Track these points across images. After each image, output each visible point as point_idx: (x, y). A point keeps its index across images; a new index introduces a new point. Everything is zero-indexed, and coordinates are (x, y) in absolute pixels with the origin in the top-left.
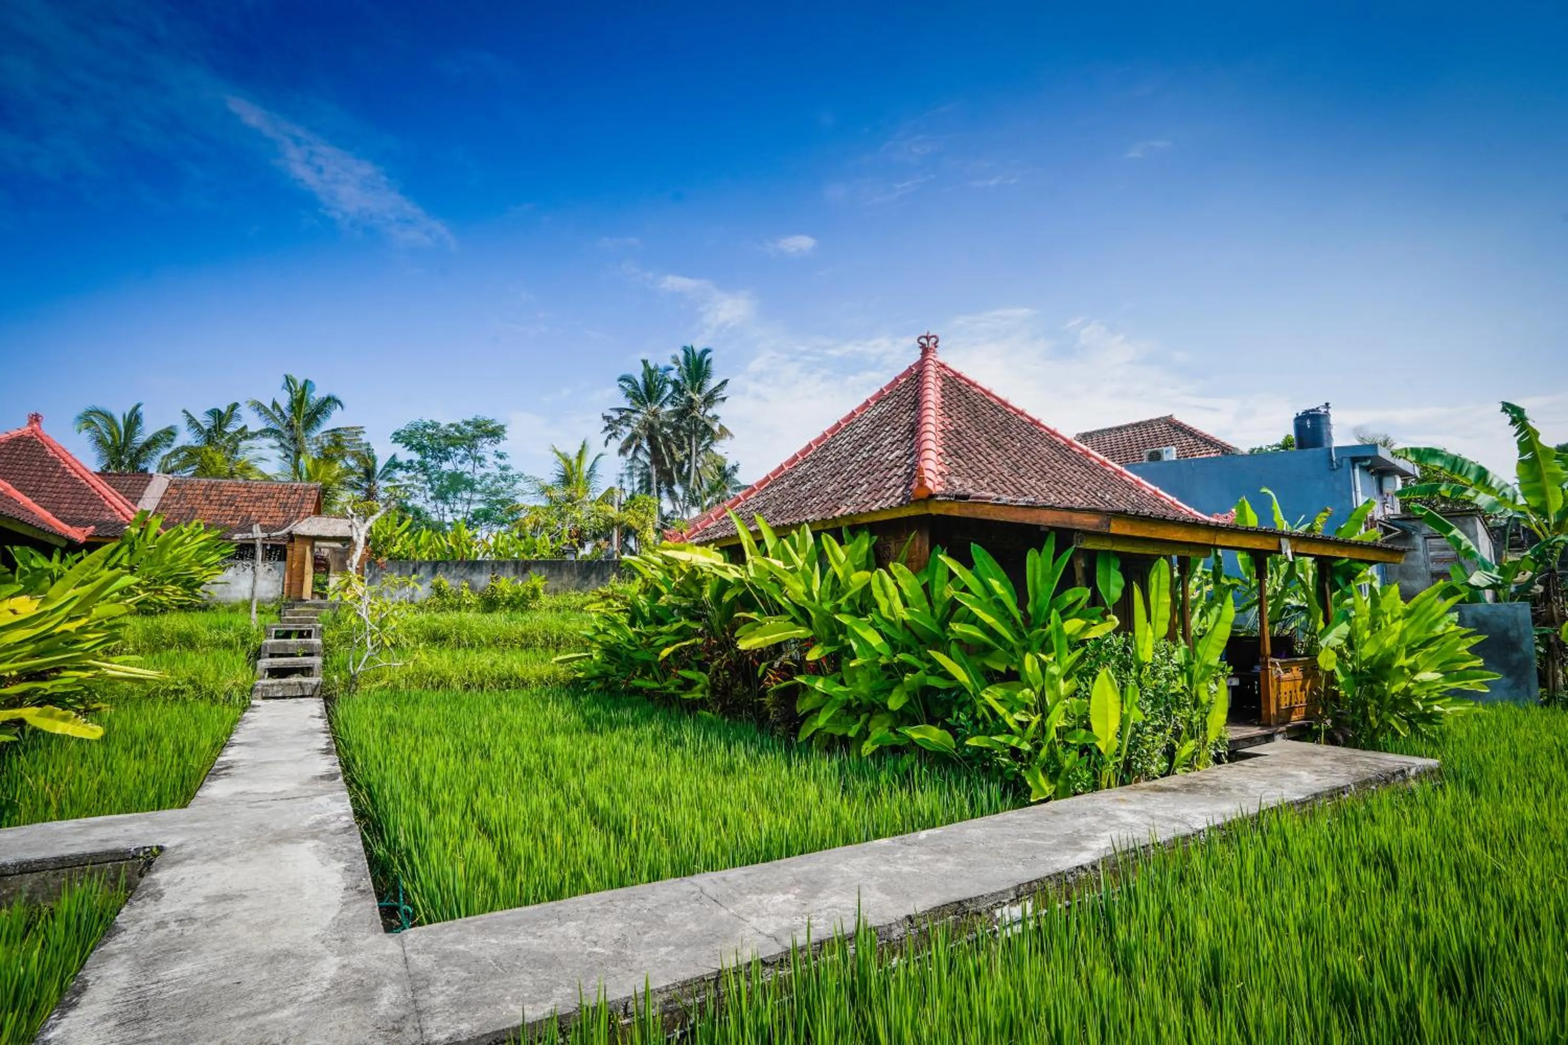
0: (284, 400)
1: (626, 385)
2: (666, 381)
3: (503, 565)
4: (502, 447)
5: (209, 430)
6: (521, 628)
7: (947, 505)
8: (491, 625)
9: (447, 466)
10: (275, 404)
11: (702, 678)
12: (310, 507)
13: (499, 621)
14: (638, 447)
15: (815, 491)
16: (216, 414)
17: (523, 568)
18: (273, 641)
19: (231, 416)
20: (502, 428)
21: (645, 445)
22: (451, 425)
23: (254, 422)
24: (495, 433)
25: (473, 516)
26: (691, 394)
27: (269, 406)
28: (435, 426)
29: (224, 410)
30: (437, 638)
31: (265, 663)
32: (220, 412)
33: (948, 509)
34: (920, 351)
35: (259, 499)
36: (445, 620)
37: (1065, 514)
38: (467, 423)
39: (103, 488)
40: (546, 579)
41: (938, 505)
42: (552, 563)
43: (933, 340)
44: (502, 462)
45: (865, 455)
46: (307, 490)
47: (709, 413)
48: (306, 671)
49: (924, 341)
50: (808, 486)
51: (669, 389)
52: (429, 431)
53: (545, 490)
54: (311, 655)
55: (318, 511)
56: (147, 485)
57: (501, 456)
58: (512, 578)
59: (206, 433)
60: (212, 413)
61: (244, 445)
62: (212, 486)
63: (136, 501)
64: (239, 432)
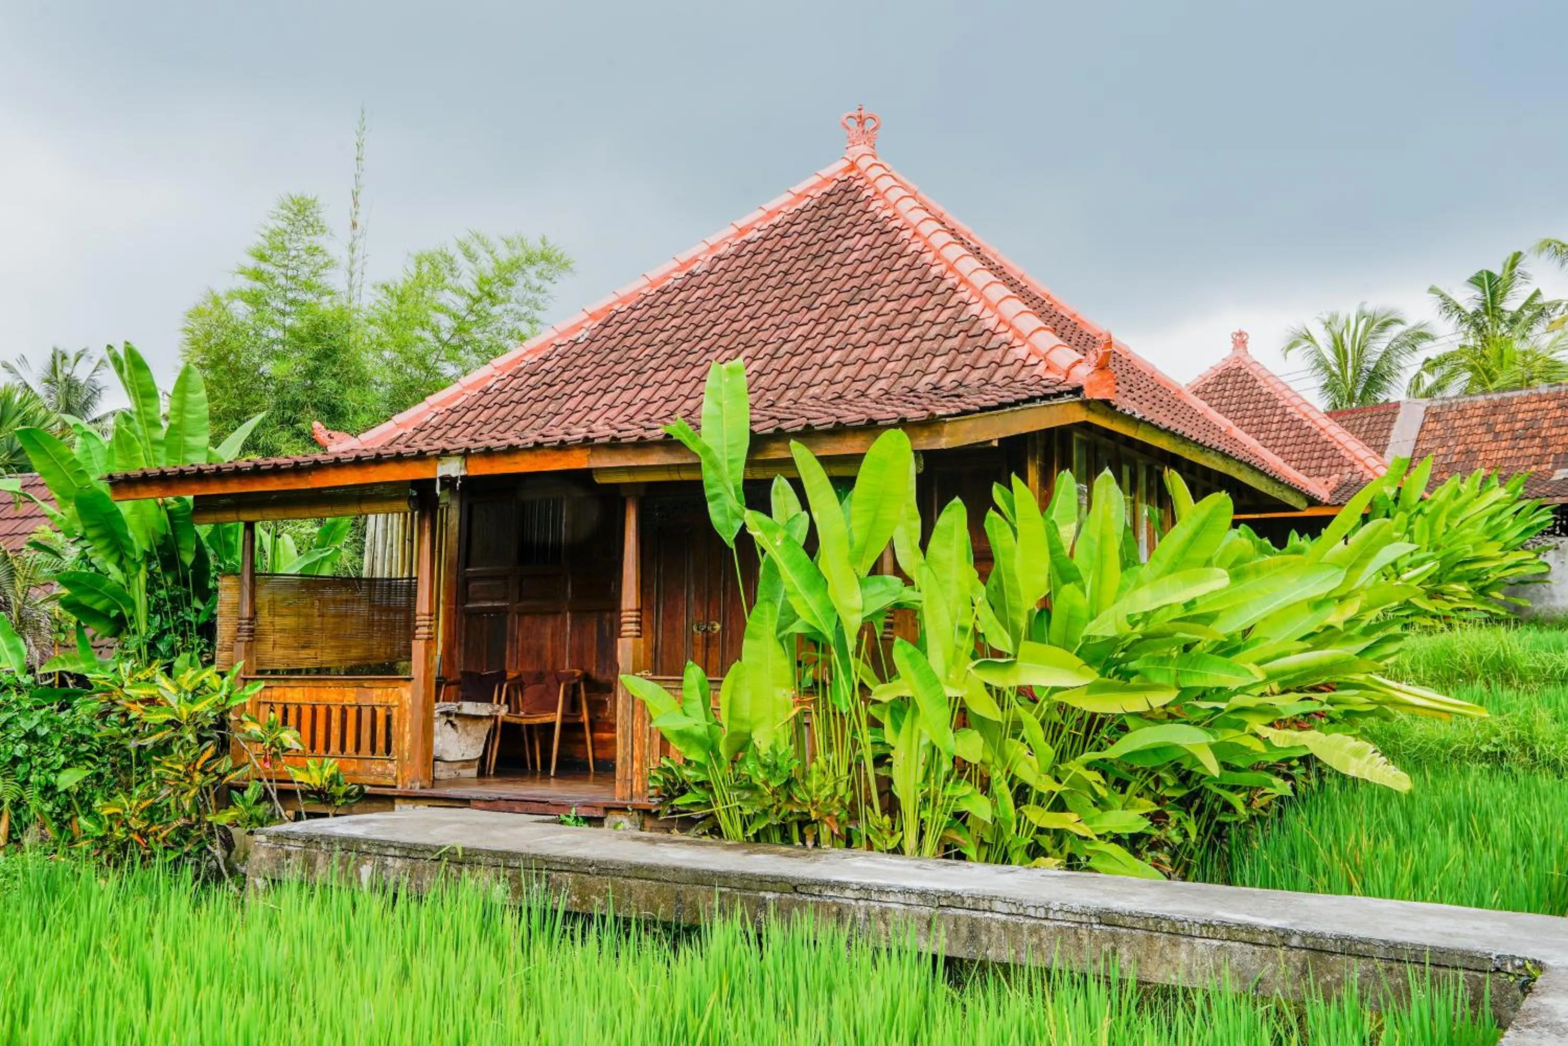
5: (1476, 314)
16: (1483, 280)
19: (1512, 276)
29: (1498, 271)
32: (1490, 275)
39: (1335, 432)
56: (1392, 422)
59: (1475, 322)
60: (1476, 281)
61: (1538, 329)
62: (1496, 408)
63: (1380, 450)
64: (1527, 305)
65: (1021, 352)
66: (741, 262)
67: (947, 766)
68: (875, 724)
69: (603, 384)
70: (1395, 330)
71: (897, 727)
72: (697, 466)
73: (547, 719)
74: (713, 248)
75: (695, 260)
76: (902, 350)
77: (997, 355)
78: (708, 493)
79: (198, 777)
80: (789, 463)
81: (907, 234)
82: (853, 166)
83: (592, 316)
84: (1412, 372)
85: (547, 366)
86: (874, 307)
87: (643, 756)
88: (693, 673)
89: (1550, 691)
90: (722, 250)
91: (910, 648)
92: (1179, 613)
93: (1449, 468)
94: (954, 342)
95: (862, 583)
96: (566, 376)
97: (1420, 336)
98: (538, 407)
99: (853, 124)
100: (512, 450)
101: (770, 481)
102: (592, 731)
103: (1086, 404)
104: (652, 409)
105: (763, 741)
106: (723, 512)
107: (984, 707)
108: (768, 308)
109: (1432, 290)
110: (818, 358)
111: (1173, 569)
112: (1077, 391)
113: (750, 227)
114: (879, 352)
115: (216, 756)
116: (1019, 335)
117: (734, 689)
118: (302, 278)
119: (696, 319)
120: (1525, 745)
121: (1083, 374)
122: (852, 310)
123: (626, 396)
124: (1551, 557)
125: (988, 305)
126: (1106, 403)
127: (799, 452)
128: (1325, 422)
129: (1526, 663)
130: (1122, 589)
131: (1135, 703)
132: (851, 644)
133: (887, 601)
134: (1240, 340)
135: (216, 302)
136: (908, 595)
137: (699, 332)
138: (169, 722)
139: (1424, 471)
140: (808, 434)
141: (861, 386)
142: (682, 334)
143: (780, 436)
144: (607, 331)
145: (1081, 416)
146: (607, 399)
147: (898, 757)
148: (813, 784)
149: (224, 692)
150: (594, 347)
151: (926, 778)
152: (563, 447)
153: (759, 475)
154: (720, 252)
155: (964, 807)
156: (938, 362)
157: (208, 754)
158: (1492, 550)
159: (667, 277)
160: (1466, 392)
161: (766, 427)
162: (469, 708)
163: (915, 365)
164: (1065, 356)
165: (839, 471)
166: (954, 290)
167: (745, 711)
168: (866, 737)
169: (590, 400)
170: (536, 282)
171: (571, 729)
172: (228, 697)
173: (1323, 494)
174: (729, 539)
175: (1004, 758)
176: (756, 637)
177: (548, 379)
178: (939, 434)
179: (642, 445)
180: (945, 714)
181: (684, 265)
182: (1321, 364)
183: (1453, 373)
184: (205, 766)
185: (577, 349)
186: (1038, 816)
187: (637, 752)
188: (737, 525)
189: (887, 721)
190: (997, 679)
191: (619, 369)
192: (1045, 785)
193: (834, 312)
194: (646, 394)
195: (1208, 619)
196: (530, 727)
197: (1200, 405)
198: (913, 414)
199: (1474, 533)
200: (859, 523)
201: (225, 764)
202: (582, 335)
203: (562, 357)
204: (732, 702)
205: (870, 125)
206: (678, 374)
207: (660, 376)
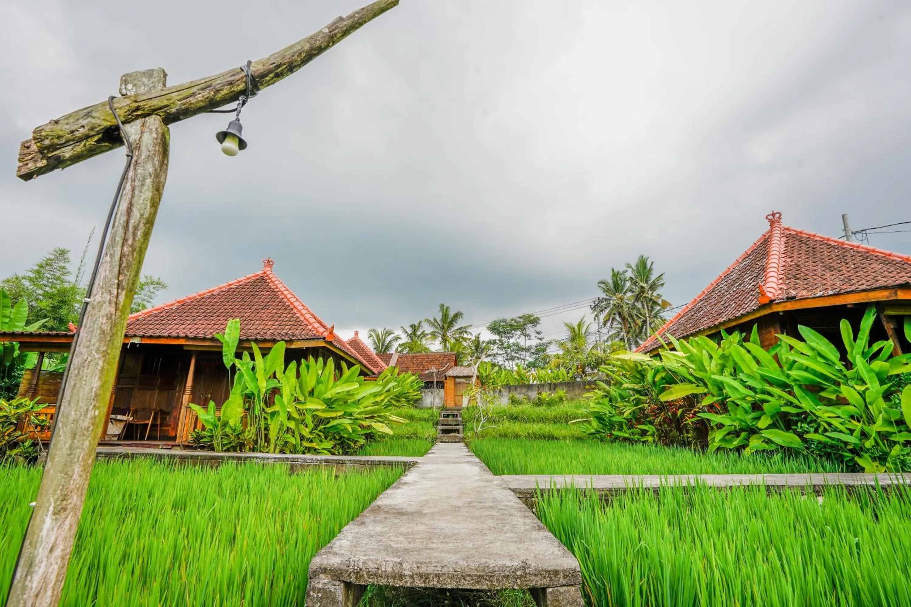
0: (439, 318)
1: (602, 285)
2: (625, 280)
3: (543, 385)
4: (538, 328)
5: (411, 334)
6: (554, 413)
7: (783, 304)
8: (538, 412)
9: (512, 341)
10: (435, 319)
11: (651, 429)
12: (453, 363)
13: (543, 410)
14: (614, 319)
15: (706, 314)
16: (413, 326)
17: (553, 387)
18: (442, 418)
19: (419, 326)
20: (538, 319)
21: (617, 317)
22: (512, 320)
23: (428, 329)
24: (535, 321)
25: (527, 365)
26: (642, 284)
27: (432, 320)
28: (505, 321)
29: (416, 325)
30: (514, 418)
31: (440, 427)
33: (784, 307)
34: (769, 224)
35: (432, 361)
36: (516, 410)
37: (863, 295)
38: (520, 318)
39: (377, 359)
40: (566, 393)
41: (778, 306)
42: (568, 383)
43: (777, 215)
44: (539, 336)
45: (735, 289)
46: (451, 355)
47: (655, 294)
48: (457, 431)
49: (771, 217)
50: (701, 313)
51: (628, 284)
52: (502, 324)
53: (562, 345)
54: (458, 425)
55: (456, 365)
56: (391, 358)
57: (538, 333)
58: (549, 393)
59: (410, 336)
60: (411, 326)
61: (424, 340)
62: (414, 357)
63: (388, 365)
64: (422, 333)
65: (310, 327)
66: (229, 293)
67: (285, 429)
68: (265, 419)
69: (182, 322)
70: (392, 336)
71: (272, 419)
72: (222, 347)
73: (147, 422)
74: (220, 288)
75: (214, 291)
76: (277, 323)
77: (304, 327)
78: (224, 354)
79: (7, 438)
80: (251, 348)
81: (280, 293)
82: (265, 273)
83: (179, 302)
84: (396, 347)
85: (162, 315)
86: (269, 311)
87: (187, 430)
88: (212, 404)
89: (421, 422)
90: (223, 289)
91: (279, 397)
92: (345, 393)
93: (403, 371)
94: (292, 323)
95: (267, 381)
96: (168, 318)
97: (397, 338)
98: (157, 327)
99: (266, 262)
100: (160, 337)
101: (242, 353)
102: (161, 427)
103: (326, 342)
104: (198, 331)
105: (232, 423)
106: (228, 360)
107: (295, 415)
108: (237, 307)
109: (402, 327)
110: (252, 322)
111: (345, 382)
112: (324, 338)
113: (232, 284)
114: (270, 323)
115: (15, 430)
116: (309, 323)
117: (226, 407)
118: (57, 275)
119: (214, 307)
120: (415, 434)
121: (326, 334)
122: (263, 311)
123: (190, 326)
124: (423, 394)
125: (302, 314)
126: (331, 342)
127: (254, 346)
128: (376, 356)
129: (417, 416)
130: (332, 387)
131: (334, 415)
132: (262, 396)
133: (273, 386)
134: (356, 333)
135: (17, 278)
136: (278, 385)
137: (215, 311)
138: (5, 416)
139: (397, 371)
140: (256, 341)
141: (265, 331)
142: (209, 311)
143: (248, 340)
144: (183, 307)
145: (324, 344)
146: (183, 326)
147: (271, 428)
148: (246, 434)
149: (31, 406)
150: (179, 311)
151: (279, 433)
152: (178, 337)
153: (240, 351)
154: (223, 290)
155: (288, 440)
156: (287, 327)
157: (11, 430)
158: (411, 391)
159: (204, 294)
160: (408, 353)
161: (244, 338)
162: (119, 417)
163: (280, 327)
164: (321, 330)
165: (265, 352)
166: (292, 309)
167: (228, 414)
168: (263, 422)
169: (177, 326)
170: (152, 290)
171: (154, 426)
172: (32, 408)
173: (376, 372)
174: (228, 367)
175: (298, 429)
176: (234, 394)
177: (162, 318)
178: (292, 344)
179: (204, 339)
180: (286, 415)
181: (210, 292)
182: (375, 343)
183: (405, 348)
184: (10, 433)
185: (173, 311)
186: (306, 444)
187: (185, 429)
188: (232, 363)
189: (269, 418)
190: (300, 407)
191: (187, 318)
192: (309, 436)
193: (258, 311)
194: (196, 326)
195: (352, 395)
196: (137, 425)
197: (349, 347)
198: (286, 339)
199: (408, 386)
200: (268, 364)
201: (19, 433)
202: (175, 307)
203: (167, 313)
204: (224, 411)
205: (271, 263)
206: (208, 322)
207: (201, 322)
